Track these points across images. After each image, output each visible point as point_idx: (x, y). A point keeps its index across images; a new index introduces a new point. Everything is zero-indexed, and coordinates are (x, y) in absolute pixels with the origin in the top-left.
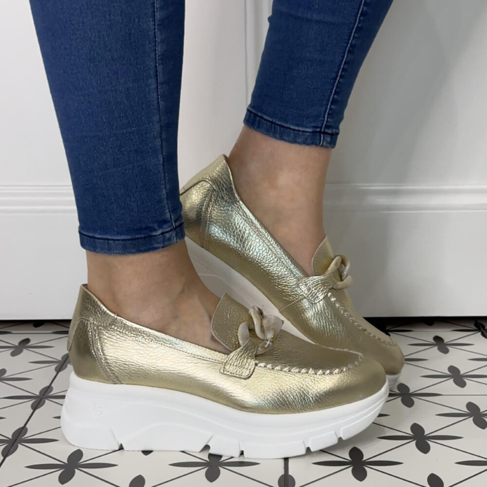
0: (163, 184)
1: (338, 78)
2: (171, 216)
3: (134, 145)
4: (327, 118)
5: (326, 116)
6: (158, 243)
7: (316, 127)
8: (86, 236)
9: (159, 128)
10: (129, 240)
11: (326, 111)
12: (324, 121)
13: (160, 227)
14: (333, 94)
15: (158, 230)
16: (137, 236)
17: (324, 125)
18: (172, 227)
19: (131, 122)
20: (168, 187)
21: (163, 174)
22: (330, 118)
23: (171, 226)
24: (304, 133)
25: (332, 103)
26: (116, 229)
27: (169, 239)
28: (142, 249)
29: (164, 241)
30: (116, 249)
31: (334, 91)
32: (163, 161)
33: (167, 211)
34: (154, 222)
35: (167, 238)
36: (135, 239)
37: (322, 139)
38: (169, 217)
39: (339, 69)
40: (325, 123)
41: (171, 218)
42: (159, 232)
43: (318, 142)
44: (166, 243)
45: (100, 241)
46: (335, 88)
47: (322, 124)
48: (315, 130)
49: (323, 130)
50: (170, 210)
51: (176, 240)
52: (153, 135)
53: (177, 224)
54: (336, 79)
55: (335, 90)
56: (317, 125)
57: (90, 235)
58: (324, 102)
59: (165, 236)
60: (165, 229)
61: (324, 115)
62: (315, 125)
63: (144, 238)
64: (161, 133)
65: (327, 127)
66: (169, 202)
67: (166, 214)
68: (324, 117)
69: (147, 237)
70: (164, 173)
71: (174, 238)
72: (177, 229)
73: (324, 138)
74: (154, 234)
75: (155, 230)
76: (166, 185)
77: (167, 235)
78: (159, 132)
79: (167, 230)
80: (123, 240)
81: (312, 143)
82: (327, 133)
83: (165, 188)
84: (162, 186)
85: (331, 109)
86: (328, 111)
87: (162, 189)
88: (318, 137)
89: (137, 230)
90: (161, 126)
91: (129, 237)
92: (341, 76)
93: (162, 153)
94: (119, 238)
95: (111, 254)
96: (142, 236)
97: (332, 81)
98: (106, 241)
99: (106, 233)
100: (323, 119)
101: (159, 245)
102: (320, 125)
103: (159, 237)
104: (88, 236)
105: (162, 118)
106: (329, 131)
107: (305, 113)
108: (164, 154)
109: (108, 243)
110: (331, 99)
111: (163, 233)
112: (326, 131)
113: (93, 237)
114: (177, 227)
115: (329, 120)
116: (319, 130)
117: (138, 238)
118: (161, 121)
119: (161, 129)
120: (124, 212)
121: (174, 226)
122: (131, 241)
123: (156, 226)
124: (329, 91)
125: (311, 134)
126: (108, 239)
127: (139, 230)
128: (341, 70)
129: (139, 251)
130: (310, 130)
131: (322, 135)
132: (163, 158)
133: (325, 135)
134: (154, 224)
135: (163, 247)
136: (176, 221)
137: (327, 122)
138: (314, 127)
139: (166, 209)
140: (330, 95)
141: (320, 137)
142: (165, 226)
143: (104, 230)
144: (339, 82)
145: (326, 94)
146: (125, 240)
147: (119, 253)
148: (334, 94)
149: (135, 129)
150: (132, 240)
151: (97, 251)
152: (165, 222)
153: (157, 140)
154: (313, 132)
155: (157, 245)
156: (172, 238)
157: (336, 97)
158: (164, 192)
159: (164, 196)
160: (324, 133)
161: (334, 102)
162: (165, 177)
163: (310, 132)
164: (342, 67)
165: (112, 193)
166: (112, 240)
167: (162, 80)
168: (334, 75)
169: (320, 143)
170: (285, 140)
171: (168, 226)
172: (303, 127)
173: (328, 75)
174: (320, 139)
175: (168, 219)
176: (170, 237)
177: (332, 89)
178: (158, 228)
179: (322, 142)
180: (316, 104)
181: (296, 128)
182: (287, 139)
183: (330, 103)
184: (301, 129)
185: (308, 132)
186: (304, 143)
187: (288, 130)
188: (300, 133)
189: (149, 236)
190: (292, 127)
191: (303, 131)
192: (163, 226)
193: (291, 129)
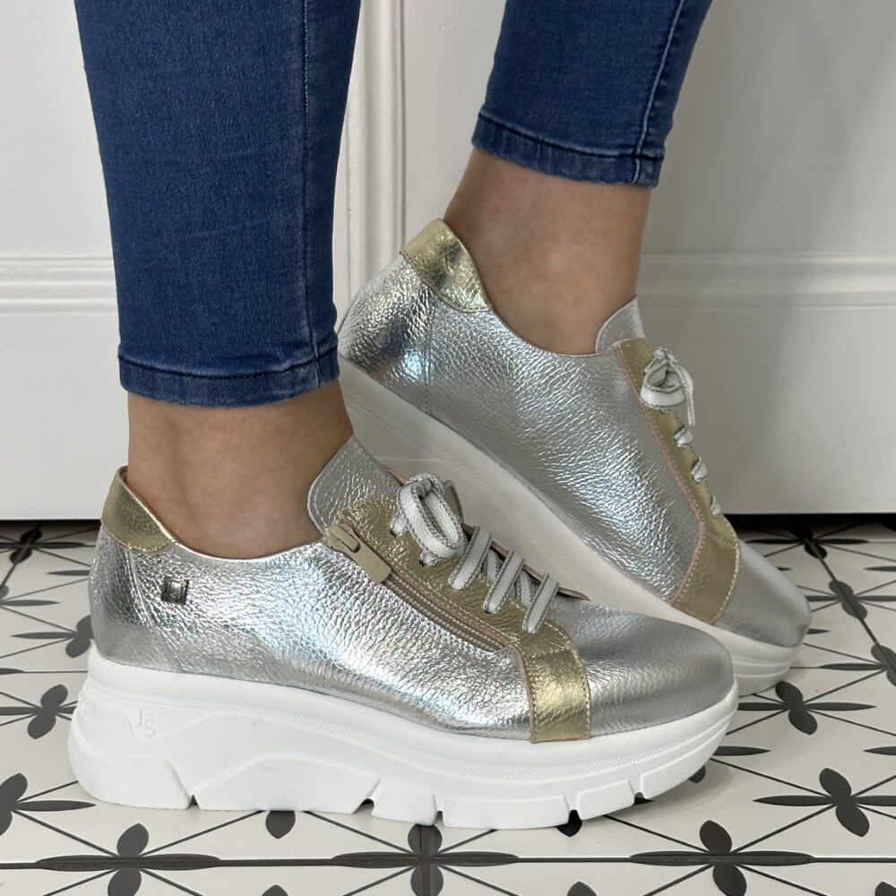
0: (300, 267)
1: (669, 44)
2: (310, 330)
3: (247, 185)
4: (648, 128)
5: (645, 122)
6: (281, 387)
7: (627, 146)
8: (135, 364)
9: (302, 152)
10: (225, 378)
11: (644, 114)
12: (640, 132)
13: (288, 356)
14: (658, 78)
15: (284, 362)
16: (241, 371)
17: (641, 142)
18: (312, 356)
19: (246, 136)
20: (310, 274)
21: (302, 246)
22: (653, 126)
23: (309, 354)
24: (602, 159)
25: (656, 98)
26: (199, 354)
27: (305, 380)
29: (293, 385)
30: (196, 395)
31: (660, 71)
32: (305, 221)
33: (305, 322)
34: (277, 345)
35: (299, 378)
36: (235, 377)
37: (638, 169)
38: (308, 334)
39: (670, 26)
40: (643, 137)
41: (311, 336)
42: (286, 365)
43: (630, 176)
44: (297, 387)
45: (165, 376)
46: (662, 66)
47: (639, 139)
48: (623, 152)
49: (639, 150)
50: (311, 321)
51: (319, 382)
52: (289, 165)
53: (324, 349)
54: (662, 47)
55: (663, 70)
56: (627, 142)
57: (145, 363)
58: (642, 96)
59: (296, 373)
60: (297, 358)
61: (642, 121)
62: (622, 141)
63: (255, 375)
64: (304, 163)
65: (646, 145)
66: (310, 304)
67: (303, 327)
68: (641, 126)
69: (260, 374)
70: (306, 245)
71: (314, 378)
72: (322, 360)
73: (641, 166)
74: (276, 368)
75: (278, 361)
76: (305, 270)
77: (302, 372)
78: (300, 160)
79: (300, 362)
80: (211, 378)
81: (618, 179)
82: (647, 158)
83: (305, 276)
84: (300, 272)
85: (653, 108)
86: (648, 112)
87: (297, 278)
88: (629, 166)
89: (241, 358)
90: (305, 148)
91: (221, 373)
92: (674, 42)
93: (304, 203)
94: (205, 373)
95: (185, 403)
96: (251, 371)
97: (657, 52)
98: (177, 377)
99: (178, 361)
100: (638, 129)
101: (286, 392)
102: (633, 142)
103: (283, 374)
104: (141, 366)
105: (309, 132)
106: (651, 153)
108: (308, 205)
109: (181, 383)
110: (653, 90)
111: (292, 368)
112: (646, 152)
113: (152, 369)
114: (321, 357)
115: (651, 130)
116: (630, 151)
117: (242, 376)
118: (306, 139)
119: (305, 155)
120: (217, 321)
121: (317, 355)
122: (227, 381)
123: (279, 352)
124: (651, 72)
125: (617, 161)
126: (181, 374)
127: (245, 359)
128: (672, 30)
129: (242, 402)
130: (616, 153)
131: (638, 162)
132: (305, 215)
133: (643, 162)
134: (276, 349)
135: (292, 396)
136: (320, 344)
137: (647, 133)
138: (622, 146)
139: (303, 319)
140: (652, 82)
141: (635, 164)
142: (298, 353)
143: (173, 354)
144: (669, 54)
145: (644, 79)
146: (216, 378)
147: (201, 404)
148: (660, 79)
149: (253, 152)
150: (228, 378)
151: (157, 396)
152: (299, 344)
153: (296, 177)
154: (620, 156)
155: (278, 392)
156: (310, 378)
157: (663, 83)
158: (302, 284)
159: (301, 292)
160: (642, 157)
161: (661, 93)
162: (306, 252)
163: (614, 157)
164: (675, 22)
165: (195, 281)
166: (189, 375)
167: (313, 54)
168: (660, 38)
169: (633, 177)
170: (564, 175)
171: (305, 353)
172: (600, 146)
173: (647, 41)
174: (635, 170)
175: (304, 338)
176: (307, 375)
177: (657, 68)
178: (283, 356)
179: (637, 176)
180: (624, 101)
181: (587, 150)
182: (568, 173)
183: (652, 97)
184: (596, 151)
185: (610, 157)
186: (603, 178)
187: (570, 154)
188: (594, 159)
189: (265, 373)
190: (578, 148)
191: (601, 156)
192: (295, 354)
193: (577, 152)
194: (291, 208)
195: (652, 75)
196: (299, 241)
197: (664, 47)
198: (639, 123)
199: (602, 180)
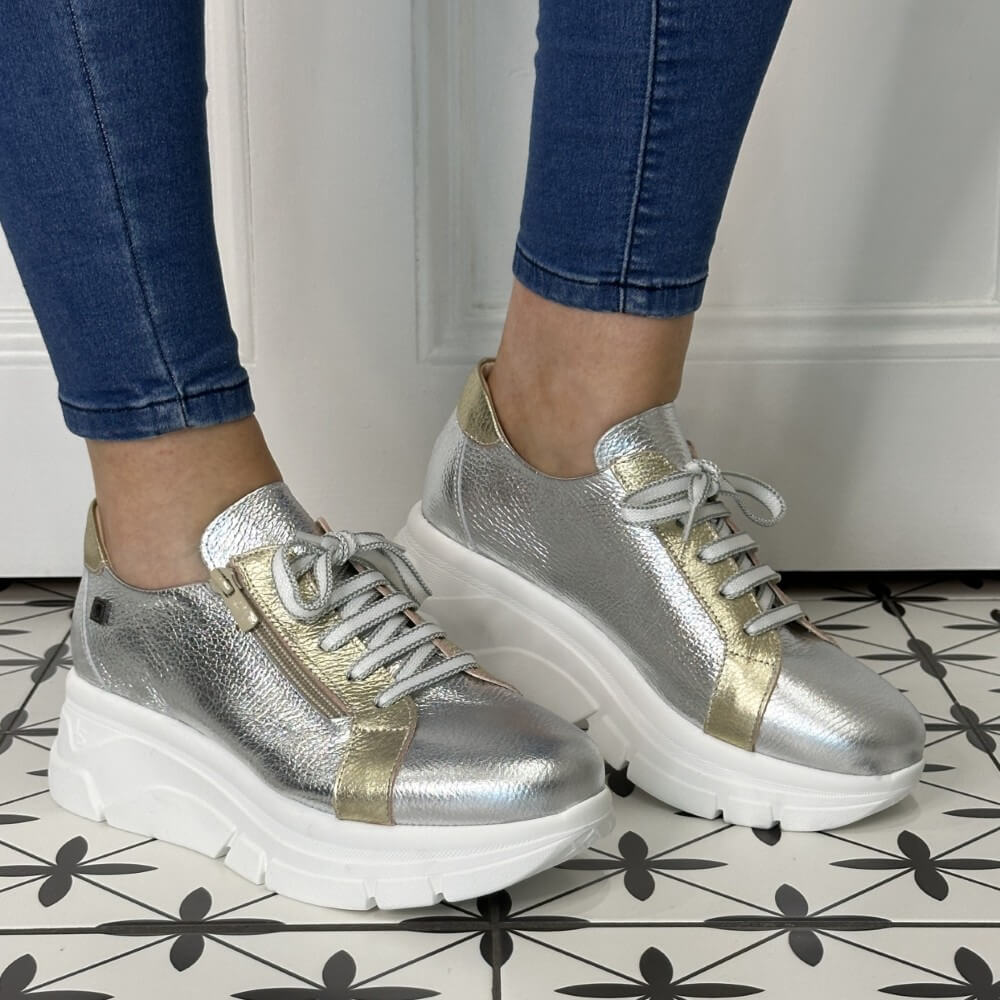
0: (139, 305)
2: (168, 369)
4: (630, 256)
5: (627, 249)
6: (143, 423)
7: (609, 274)
9: (112, 190)
11: (625, 242)
12: (623, 260)
13: (147, 393)
14: (634, 203)
15: (142, 398)
16: (107, 406)
17: (623, 272)
18: (172, 396)
20: (155, 312)
21: (137, 284)
24: (584, 286)
25: (635, 223)
27: (167, 418)
28: (118, 432)
29: (154, 421)
31: (635, 196)
33: (158, 360)
34: (134, 381)
35: (160, 415)
36: (104, 411)
37: (622, 298)
38: (165, 372)
39: (637, 152)
40: (625, 265)
41: (170, 374)
42: (143, 402)
43: (614, 305)
44: (159, 423)
47: (621, 267)
48: (604, 279)
49: (622, 280)
50: (170, 360)
51: (186, 421)
54: (632, 172)
55: (639, 197)
56: (609, 269)
58: (618, 223)
59: (156, 411)
60: (157, 395)
61: (623, 248)
62: (604, 269)
63: (119, 410)
65: (632, 273)
66: (164, 343)
67: (157, 365)
68: (623, 253)
69: (123, 409)
70: (142, 283)
71: (178, 416)
72: (192, 400)
73: (625, 296)
74: (136, 404)
75: (137, 397)
76: (148, 307)
77: (162, 409)
79: (159, 400)
81: (604, 307)
82: (635, 287)
84: (140, 310)
85: (635, 235)
86: (628, 240)
87: (138, 315)
88: (614, 294)
90: (117, 186)
91: (94, 406)
92: (645, 167)
93: (130, 242)
96: (114, 406)
97: (627, 178)
100: (619, 257)
101: (150, 428)
102: (615, 270)
103: (144, 410)
107: (581, 244)
110: (632, 216)
111: (151, 405)
112: (630, 281)
114: (191, 396)
115: (634, 258)
116: (613, 279)
117: (109, 410)
118: (114, 176)
119: (119, 193)
121: (182, 394)
123: (138, 388)
124: (626, 198)
125: (598, 288)
127: (109, 394)
128: (640, 155)
129: (115, 435)
130: (595, 280)
131: (622, 291)
133: (629, 290)
134: (134, 385)
135: (157, 433)
136: (188, 383)
137: (629, 262)
138: (602, 274)
139: (156, 358)
140: (629, 207)
141: (618, 293)
142: (157, 391)
144: (643, 179)
145: (619, 206)
148: (637, 205)
152: (157, 382)
153: (111, 215)
154: (603, 284)
155: (146, 429)
156: (174, 416)
157: (642, 209)
158: (145, 321)
160: (626, 286)
161: (640, 221)
162: (143, 291)
163: (596, 284)
164: (642, 147)
168: (628, 164)
169: (618, 307)
170: (554, 299)
171: (163, 391)
172: (581, 272)
173: (612, 166)
174: (618, 300)
175: (162, 376)
176: (169, 413)
177: (631, 194)
178: (141, 393)
179: (621, 305)
180: (601, 227)
181: (569, 275)
182: (556, 297)
183: (630, 224)
184: (575, 277)
185: (591, 284)
186: (588, 305)
187: (556, 279)
188: (577, 285)
189: (127, 408)
190: (561, 273)
191: (582, 282)
192: (154, 391)
193: (560, 277)
194: (114, 245)
195: (628, 201)
196: (131, 279)
197: (636, 173)
198: (621, 251)
199: (587, 307)
